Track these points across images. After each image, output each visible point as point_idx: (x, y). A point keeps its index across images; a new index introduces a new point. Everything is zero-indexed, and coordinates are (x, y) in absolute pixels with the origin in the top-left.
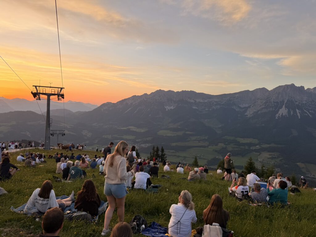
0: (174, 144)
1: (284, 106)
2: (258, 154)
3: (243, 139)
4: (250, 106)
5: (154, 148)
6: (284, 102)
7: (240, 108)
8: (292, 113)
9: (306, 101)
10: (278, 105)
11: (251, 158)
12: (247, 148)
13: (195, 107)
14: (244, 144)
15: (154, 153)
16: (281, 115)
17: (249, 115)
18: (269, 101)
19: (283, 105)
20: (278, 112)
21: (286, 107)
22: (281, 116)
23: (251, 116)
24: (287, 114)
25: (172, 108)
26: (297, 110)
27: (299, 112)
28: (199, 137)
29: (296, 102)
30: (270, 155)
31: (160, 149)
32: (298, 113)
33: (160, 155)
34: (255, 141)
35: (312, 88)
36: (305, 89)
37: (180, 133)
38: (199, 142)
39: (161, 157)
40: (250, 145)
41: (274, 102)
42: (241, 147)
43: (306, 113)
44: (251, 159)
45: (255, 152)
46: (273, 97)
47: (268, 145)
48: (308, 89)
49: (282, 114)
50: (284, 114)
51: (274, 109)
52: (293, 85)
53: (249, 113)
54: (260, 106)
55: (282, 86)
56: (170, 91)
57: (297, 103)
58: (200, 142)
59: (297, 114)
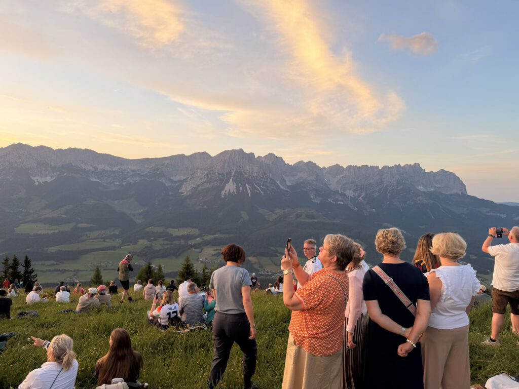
0: (53, 249)
1: (231, 180)
2: (199, 250)
3: (177, 230)
4: (187, 179)
5: (6, 260)
6: (231, 174)
7: (172, 181)
8: (241, 189)
9: (257, 173)
10: (224, 179)
11: (188, 258)
12: (183, 242)
13: (96, 178)
14: (179, 238)
15: (8, 269)
16: (228, 191)
17: (185, 192)
18: (212, 172)
19: (230, 178)
20: (224, 188)
21: (234, 180)
22: (228, 193)
23: (188, 194)
24: (235, 191)
25: (48, 179)
26: (247, 185)
27: (250, 188)
28: (103, 232)
29: (246, 173)
30: (215, 250)
31: (22, 261)
32: (248, 189)
33: (22, 273)
34: (196, 231)
35: (263, 156)
36: (256, 157)
37: (66, 228)
38: (104, 241)
39: (25, 276)
40: (188, 237)
41: (219, 174)
42: (174, 242)
43: (257, 189)
44: (188, 260)
45: (195, 248)
46: (217, 166)
47: (212, 236)
48: (259, 157)
49: (230, 190)
50: (231, 191)
51: (219, 184)
52: (241, 151)
53: (185, 190)
54: (201, 179)
55: (228, 151)
56: (42, 147)
57: (247, 176)
58: (106, 240)
59: (246, 190)
